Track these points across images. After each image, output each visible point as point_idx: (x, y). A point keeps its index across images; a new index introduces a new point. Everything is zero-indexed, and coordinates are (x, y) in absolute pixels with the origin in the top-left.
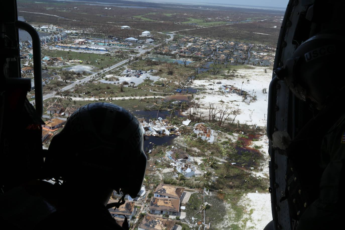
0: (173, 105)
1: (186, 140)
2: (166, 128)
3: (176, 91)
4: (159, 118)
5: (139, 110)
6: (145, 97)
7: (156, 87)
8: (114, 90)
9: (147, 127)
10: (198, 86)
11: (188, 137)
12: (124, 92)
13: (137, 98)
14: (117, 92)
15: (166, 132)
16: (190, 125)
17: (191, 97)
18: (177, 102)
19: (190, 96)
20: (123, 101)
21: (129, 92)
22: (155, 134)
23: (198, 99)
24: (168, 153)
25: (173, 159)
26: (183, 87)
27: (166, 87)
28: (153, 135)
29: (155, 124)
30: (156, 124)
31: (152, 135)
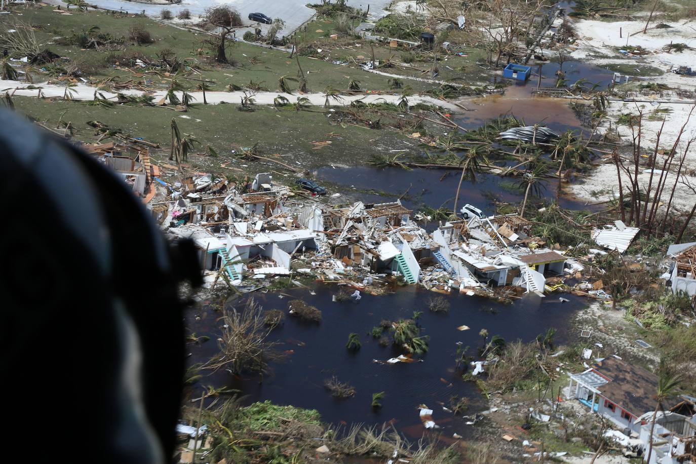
0: (511, 145)
1: (640, 322)
2: (523, 259)
3: (499, 72)
4: (464, 210)
5: (344, 162)
6: (354, 98)
7: (391, 45)
8: (174, 50)
9: (428, 247)
10: (611, 54)
11: (651, 309)
12: (233, 64)
13: (317, 99)
14: (196, 61)
15: (526, 277)
16: (636, 252)
17: (595, 113)
18: (527, 129)
19: (583, 105)
20: (247, 114)
21: (260, 66)
22: (468, 284)
23: (631, 121)
24: (579, 381)
25: (607, 409)
26: (530, 55)
27: (444, 52)
28: (461, 288)
29: (465, 236)
30: (470, 237)
31: (455, 290)
